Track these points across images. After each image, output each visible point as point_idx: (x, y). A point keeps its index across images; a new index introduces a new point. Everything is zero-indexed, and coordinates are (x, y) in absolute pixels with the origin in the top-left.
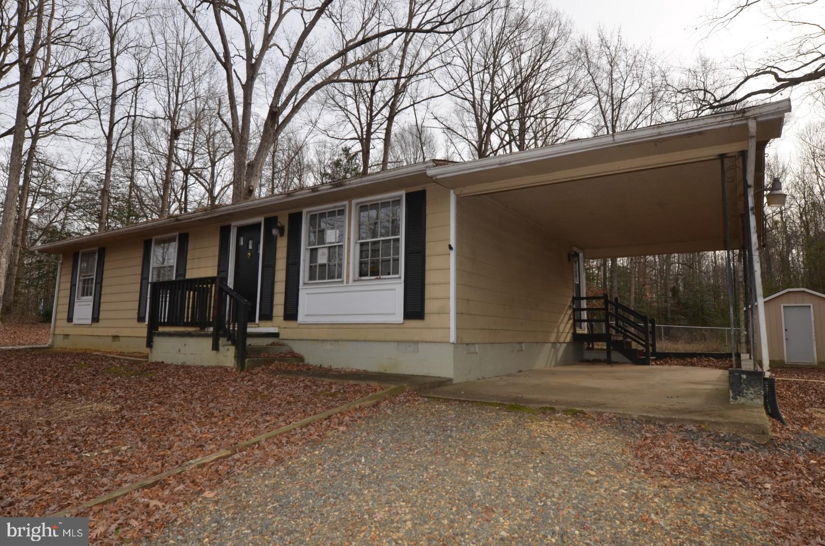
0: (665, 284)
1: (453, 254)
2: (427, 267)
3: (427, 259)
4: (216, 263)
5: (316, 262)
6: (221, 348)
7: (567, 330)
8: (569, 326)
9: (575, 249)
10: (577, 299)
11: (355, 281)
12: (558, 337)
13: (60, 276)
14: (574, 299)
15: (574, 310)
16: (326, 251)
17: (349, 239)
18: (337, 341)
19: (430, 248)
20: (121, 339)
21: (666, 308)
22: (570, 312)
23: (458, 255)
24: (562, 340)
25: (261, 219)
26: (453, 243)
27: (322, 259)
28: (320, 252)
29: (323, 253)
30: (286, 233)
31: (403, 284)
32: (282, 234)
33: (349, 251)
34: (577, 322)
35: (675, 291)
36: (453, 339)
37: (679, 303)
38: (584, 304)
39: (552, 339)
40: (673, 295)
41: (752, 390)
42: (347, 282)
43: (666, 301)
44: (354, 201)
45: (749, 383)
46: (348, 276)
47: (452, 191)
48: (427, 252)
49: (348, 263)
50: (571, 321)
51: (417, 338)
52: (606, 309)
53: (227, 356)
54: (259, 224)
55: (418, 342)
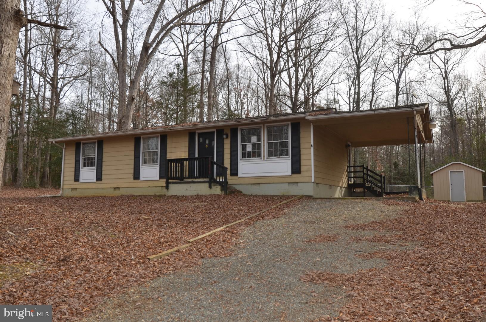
0: (390, 160)
1: (312, 148)
2: (301, 153)
3: (301, 150)
4: (187, 150)
5: (246, 150)
6: (213, 187)
7: (345, 182)
8: (346, 180)
9: (348, 143)
10: (349, 167)
11: (267, 158)
12: (342, 185)
13: (65, 156)
14: (348, 167)
15: (348, 172)
16: (251, 146)
17: (264, 141)
18: (259, 184)
19: (302, 146)
20: (121, 189)
21: (390, 176)
22: (347, 173)
23: (314, 149)
24: (344, 186)
25: (215, 130)
26: (312, 143)
27: (249, 148)
28: (248, 146)
29: (249, 147)
30: (229, 137)
31: (291, 160)
32: (227, 138)
33: (264, 146)
34: (349, 178)
35: (396, 164)
36: (313, 181)
37: (398, 173)
38: (352, 169)
39: (340, 185)
40: (395, 167)
41: (415, 192)
42: (264, 159)
43: (390, 171)
44: (265, 125)
45: (414, 190)
46: (264, 156)
47: (311, 124)
48: (301, 147)
49: (264, 151)
50: (347, 178)
51: (297, 181)
52: (363, 172)
53: (217, 190)
54: (214, 132)
55: (297, 183)
